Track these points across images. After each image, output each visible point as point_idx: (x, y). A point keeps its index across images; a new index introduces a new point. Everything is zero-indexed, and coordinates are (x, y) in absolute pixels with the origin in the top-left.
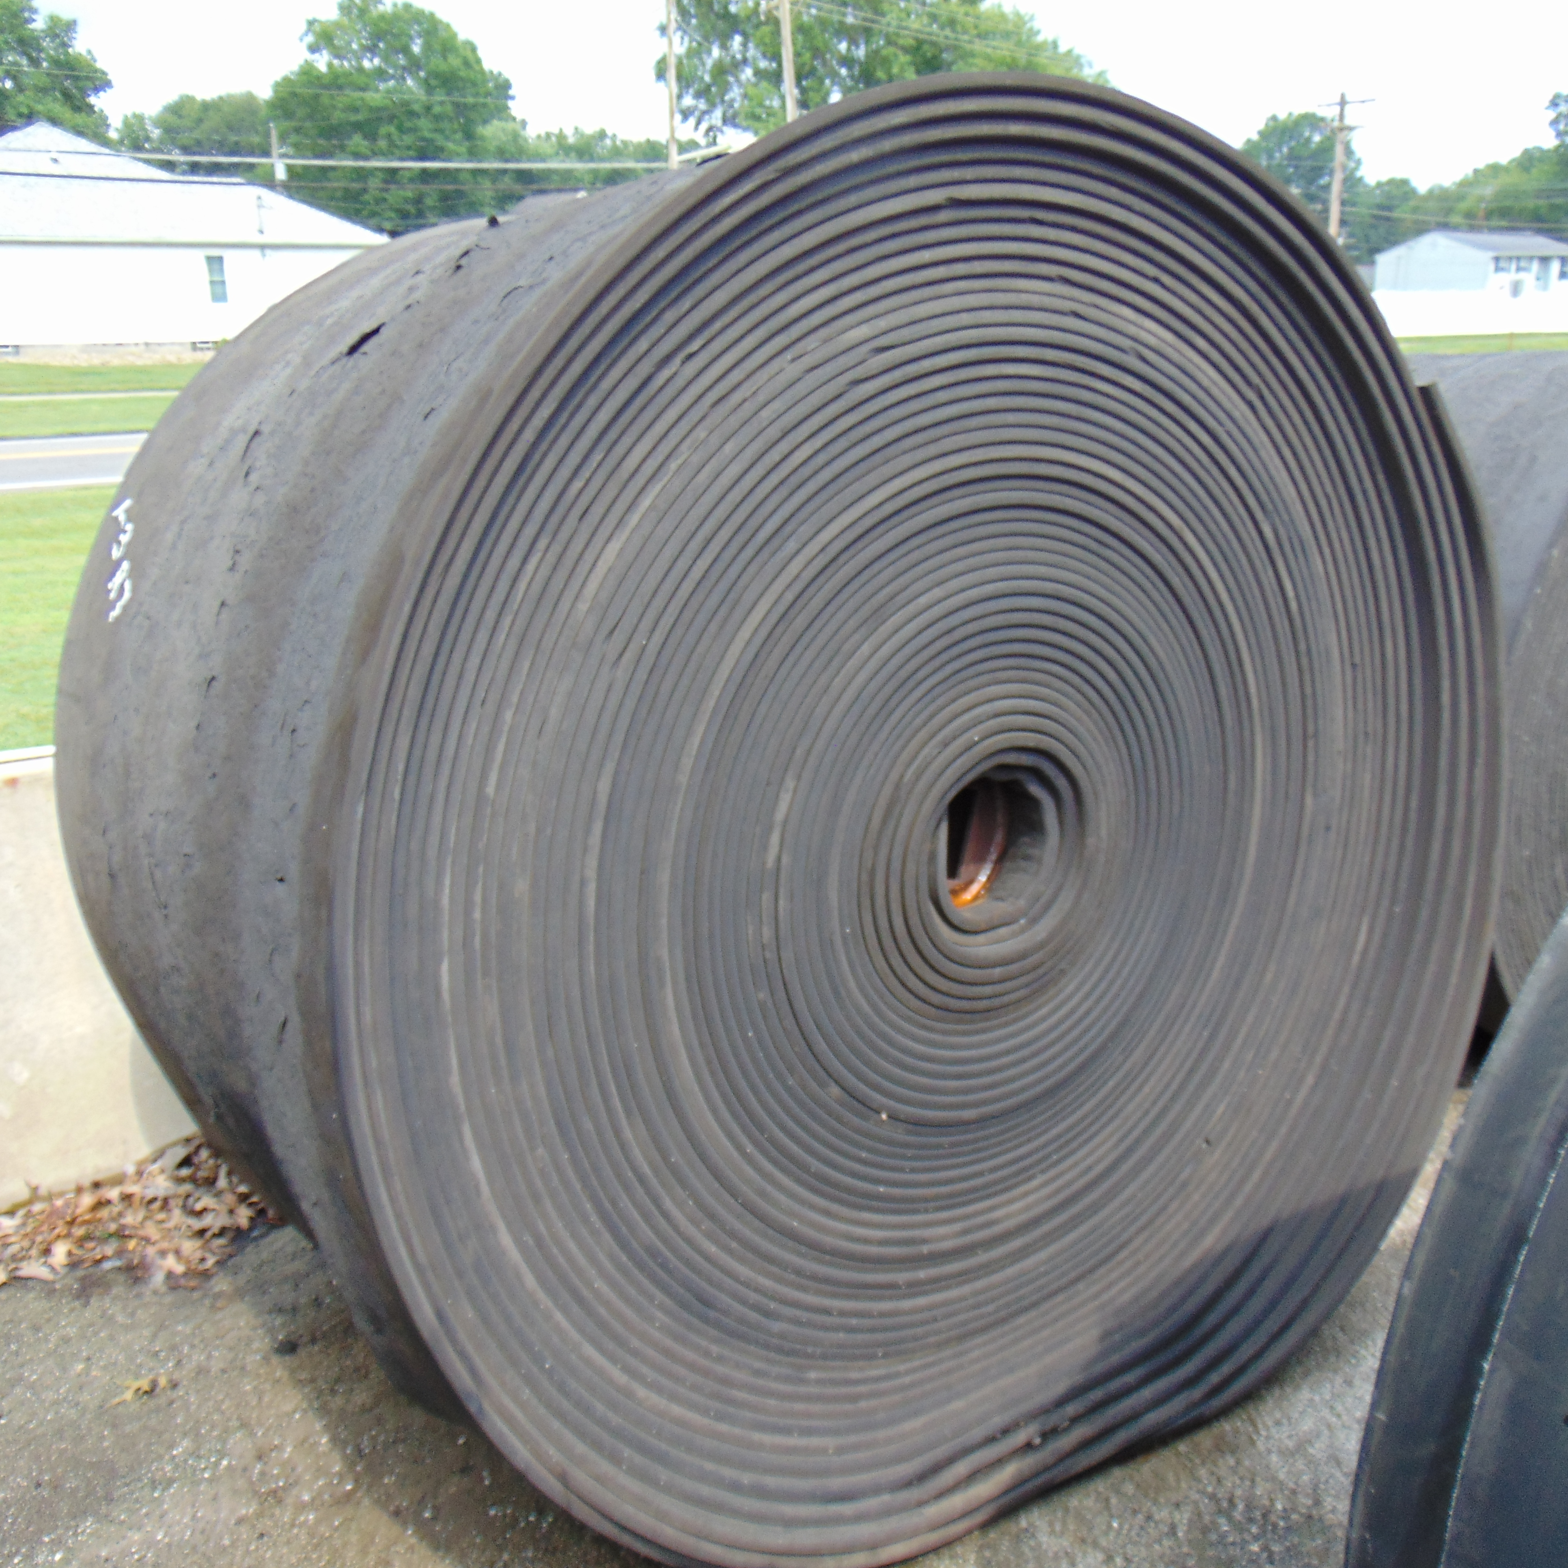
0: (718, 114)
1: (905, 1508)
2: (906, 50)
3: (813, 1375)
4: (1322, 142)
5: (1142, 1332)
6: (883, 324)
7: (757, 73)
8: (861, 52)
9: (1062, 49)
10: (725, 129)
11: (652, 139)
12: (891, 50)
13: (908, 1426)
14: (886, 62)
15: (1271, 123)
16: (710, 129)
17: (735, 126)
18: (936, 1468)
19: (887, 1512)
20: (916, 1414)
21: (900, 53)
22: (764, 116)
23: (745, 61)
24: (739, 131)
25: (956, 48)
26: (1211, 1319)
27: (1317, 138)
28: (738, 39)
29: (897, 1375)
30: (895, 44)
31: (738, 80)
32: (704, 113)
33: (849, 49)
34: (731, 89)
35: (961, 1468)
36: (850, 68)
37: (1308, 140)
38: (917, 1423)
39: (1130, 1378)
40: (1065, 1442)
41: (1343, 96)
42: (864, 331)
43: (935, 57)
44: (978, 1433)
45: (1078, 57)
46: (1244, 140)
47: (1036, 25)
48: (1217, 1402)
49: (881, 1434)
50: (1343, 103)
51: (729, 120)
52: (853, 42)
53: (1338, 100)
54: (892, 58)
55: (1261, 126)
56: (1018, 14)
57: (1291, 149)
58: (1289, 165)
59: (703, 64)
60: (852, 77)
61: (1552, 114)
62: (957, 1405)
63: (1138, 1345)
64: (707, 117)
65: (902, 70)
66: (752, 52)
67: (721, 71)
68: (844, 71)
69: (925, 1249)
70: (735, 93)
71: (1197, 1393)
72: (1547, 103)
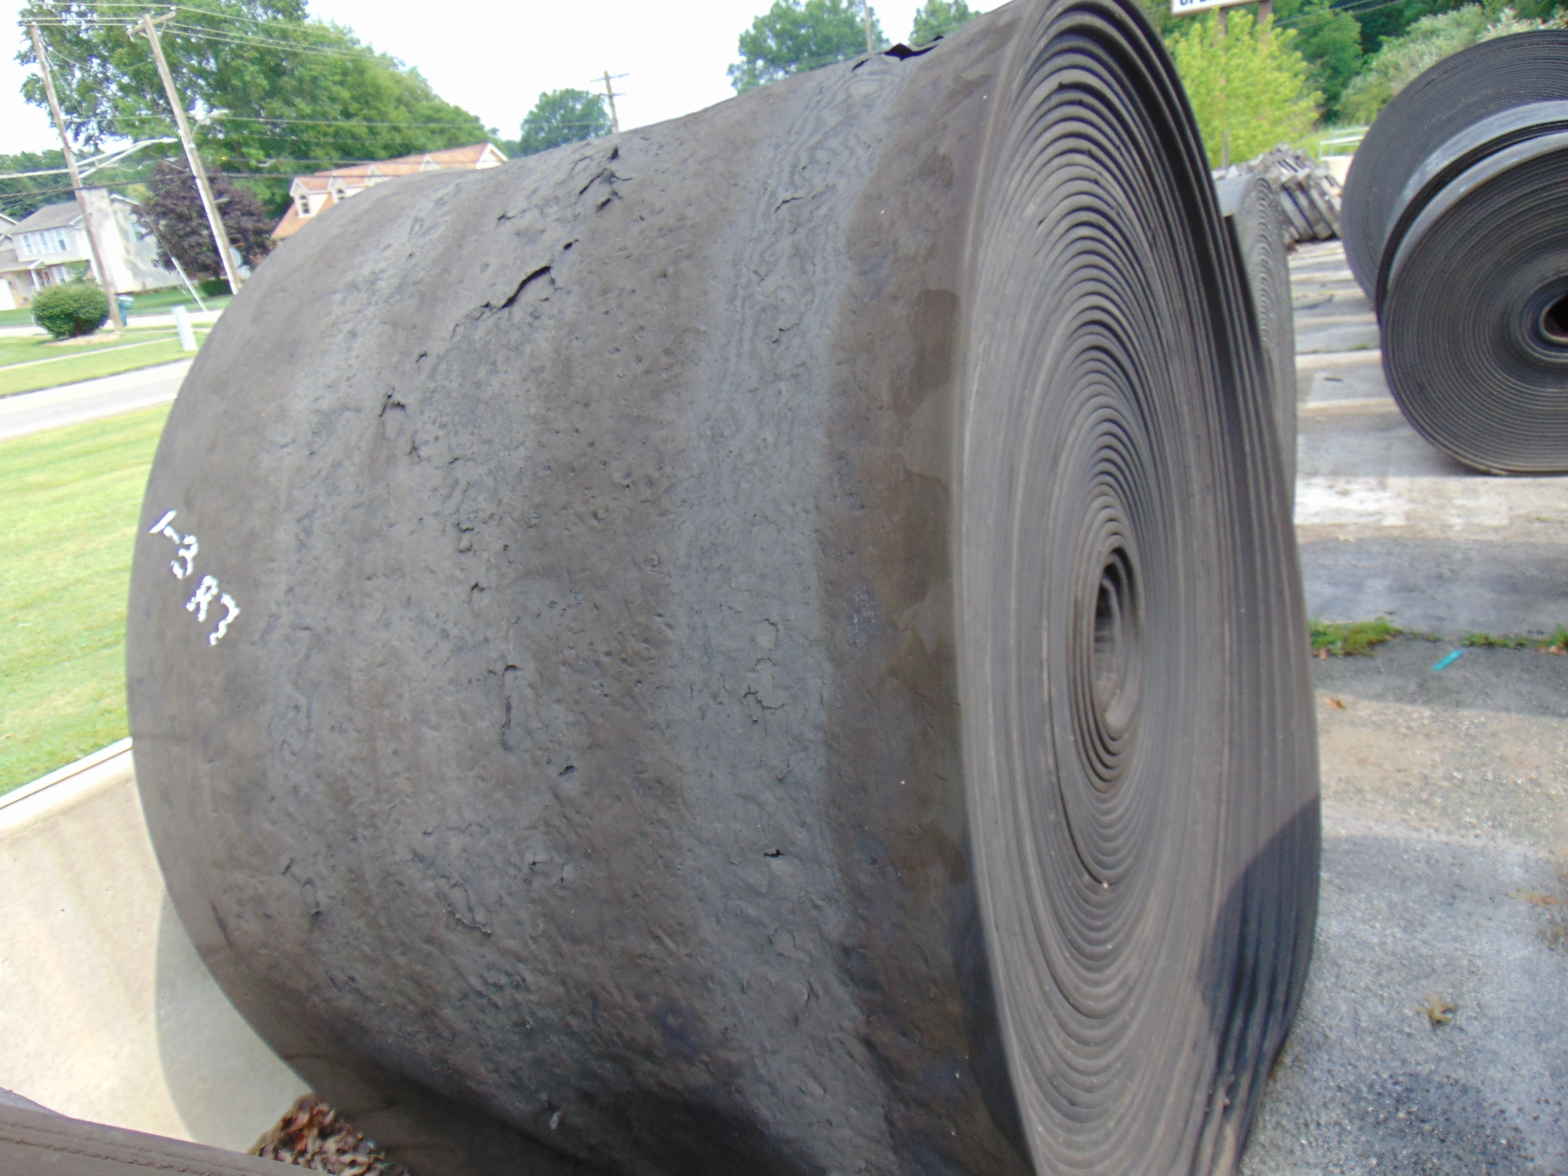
0: (93, 125)
2: (252, 61)
4: (583, 109)
7: (123, 88)
8: (212, 65)
9: (377, 53)
10: (102, 137)
11: (27, 152)
12: (239, 62)
14: (238, 72)
15: (544, 99)
16: (89, 139)
17: (113, 134)
21: (248, 64)
22: (137, 123)
23: (107, 79)
24: (117, 138)
25: (295, 55)
27: (579, 107)
28: (96, 61)
30: (242, 57)
31: (105, 96)
32: (83, 124)
33: (200, 63)
34: (101, 104)
36: (206, 79)
37: (573, 109)
41: (606, 73)
43: (278, 65)
45: (391, 59)
46: (527, 112)
47: (355, 35)
50: (607, 78)
51: (107, 128)
52: (202, 56)
53: (603, 76)
54: (242, 68)
55: (537, 102)
56: (336, 27)
57: (562, 116)
58: (564, 127)
59: (69, 85)
60: (209, 84)
61: (731, 79)
64: (83, 129)
65: (254, 78)
66: (111, 70)
67: (88, 89)
68: (201, 82)
70: (105, 106)
72: (726, 71)
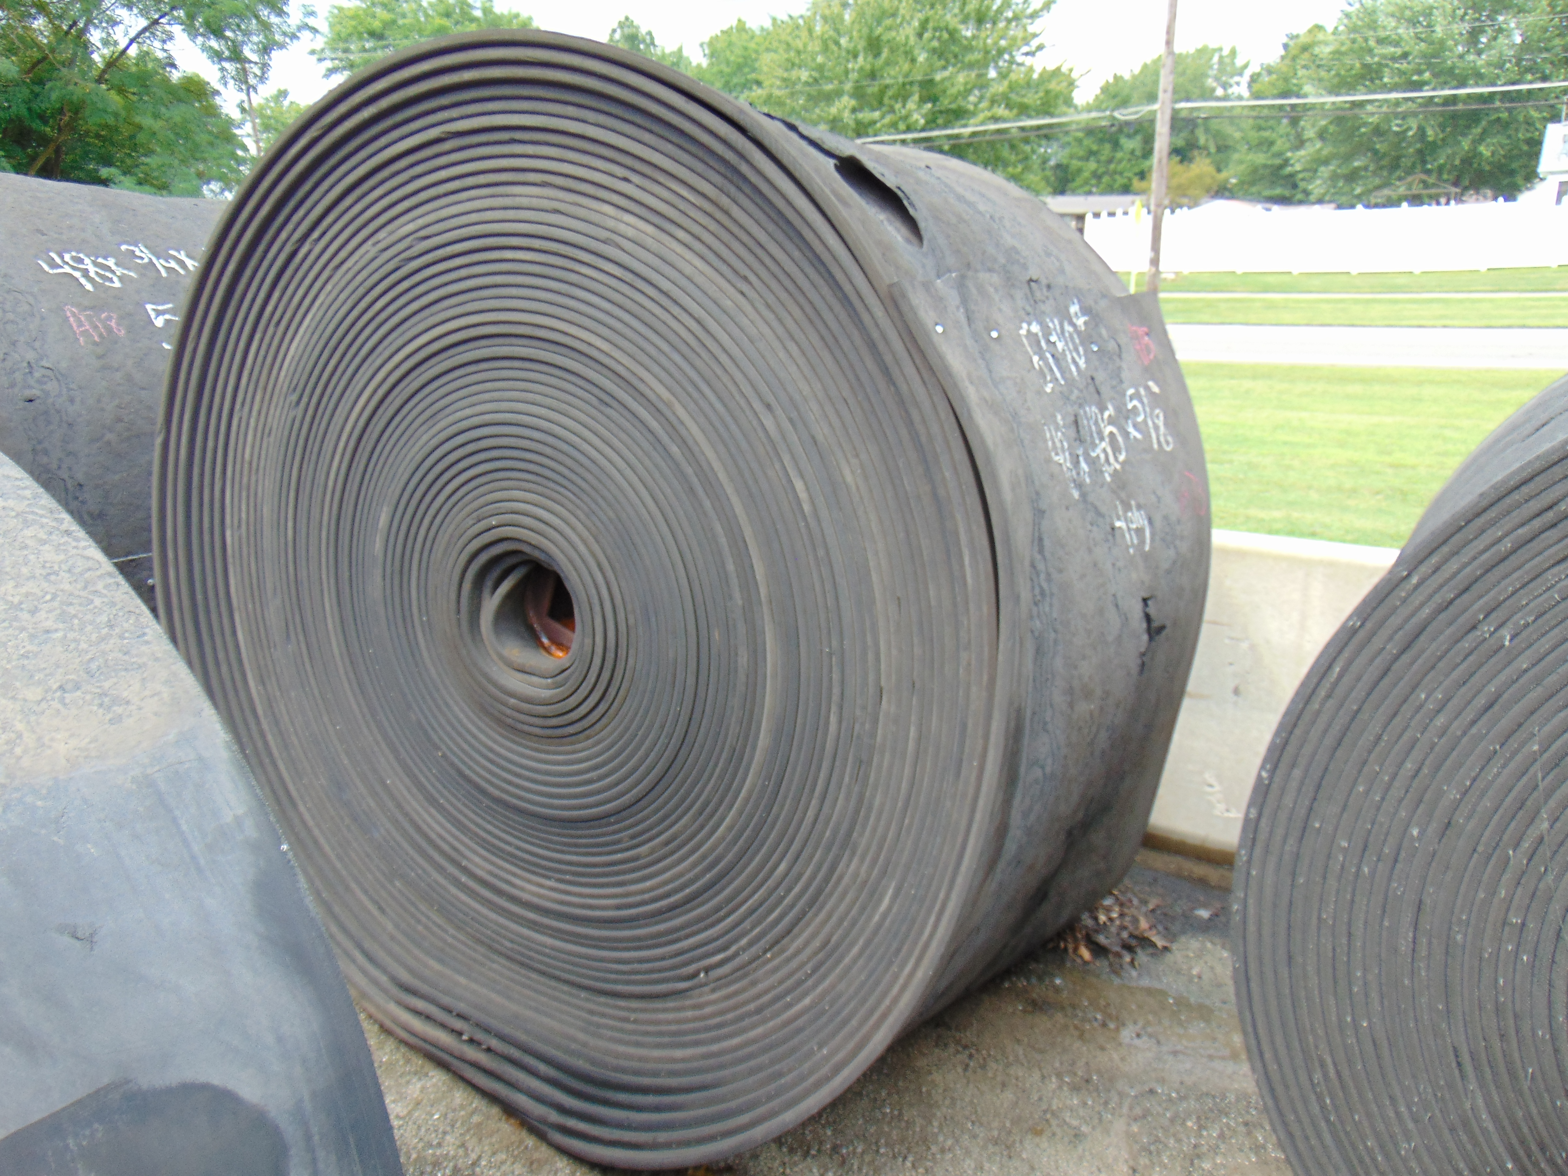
1: (385, 991)
3: (398, 884)
5: (593, 1062)
6: (421, 222)
13: (432, 963)
18: (414, 993)
19: (375, 982)
20: (441, 961)
26: (622, 1097)
29: (446, 931)
35: (420, 1004)
38: (437, 966)
39: (542, 1068)
40: (471, 1053)
42: (411, 227)
44: (446, 1000)
48: (558, 1137)
49: (417, 952)
62: (462, 980)
63: (580, 1064)
69: (464, 863)
71: (554, 1117)
